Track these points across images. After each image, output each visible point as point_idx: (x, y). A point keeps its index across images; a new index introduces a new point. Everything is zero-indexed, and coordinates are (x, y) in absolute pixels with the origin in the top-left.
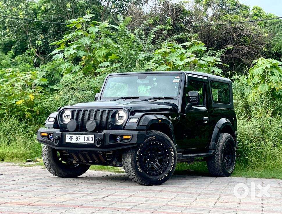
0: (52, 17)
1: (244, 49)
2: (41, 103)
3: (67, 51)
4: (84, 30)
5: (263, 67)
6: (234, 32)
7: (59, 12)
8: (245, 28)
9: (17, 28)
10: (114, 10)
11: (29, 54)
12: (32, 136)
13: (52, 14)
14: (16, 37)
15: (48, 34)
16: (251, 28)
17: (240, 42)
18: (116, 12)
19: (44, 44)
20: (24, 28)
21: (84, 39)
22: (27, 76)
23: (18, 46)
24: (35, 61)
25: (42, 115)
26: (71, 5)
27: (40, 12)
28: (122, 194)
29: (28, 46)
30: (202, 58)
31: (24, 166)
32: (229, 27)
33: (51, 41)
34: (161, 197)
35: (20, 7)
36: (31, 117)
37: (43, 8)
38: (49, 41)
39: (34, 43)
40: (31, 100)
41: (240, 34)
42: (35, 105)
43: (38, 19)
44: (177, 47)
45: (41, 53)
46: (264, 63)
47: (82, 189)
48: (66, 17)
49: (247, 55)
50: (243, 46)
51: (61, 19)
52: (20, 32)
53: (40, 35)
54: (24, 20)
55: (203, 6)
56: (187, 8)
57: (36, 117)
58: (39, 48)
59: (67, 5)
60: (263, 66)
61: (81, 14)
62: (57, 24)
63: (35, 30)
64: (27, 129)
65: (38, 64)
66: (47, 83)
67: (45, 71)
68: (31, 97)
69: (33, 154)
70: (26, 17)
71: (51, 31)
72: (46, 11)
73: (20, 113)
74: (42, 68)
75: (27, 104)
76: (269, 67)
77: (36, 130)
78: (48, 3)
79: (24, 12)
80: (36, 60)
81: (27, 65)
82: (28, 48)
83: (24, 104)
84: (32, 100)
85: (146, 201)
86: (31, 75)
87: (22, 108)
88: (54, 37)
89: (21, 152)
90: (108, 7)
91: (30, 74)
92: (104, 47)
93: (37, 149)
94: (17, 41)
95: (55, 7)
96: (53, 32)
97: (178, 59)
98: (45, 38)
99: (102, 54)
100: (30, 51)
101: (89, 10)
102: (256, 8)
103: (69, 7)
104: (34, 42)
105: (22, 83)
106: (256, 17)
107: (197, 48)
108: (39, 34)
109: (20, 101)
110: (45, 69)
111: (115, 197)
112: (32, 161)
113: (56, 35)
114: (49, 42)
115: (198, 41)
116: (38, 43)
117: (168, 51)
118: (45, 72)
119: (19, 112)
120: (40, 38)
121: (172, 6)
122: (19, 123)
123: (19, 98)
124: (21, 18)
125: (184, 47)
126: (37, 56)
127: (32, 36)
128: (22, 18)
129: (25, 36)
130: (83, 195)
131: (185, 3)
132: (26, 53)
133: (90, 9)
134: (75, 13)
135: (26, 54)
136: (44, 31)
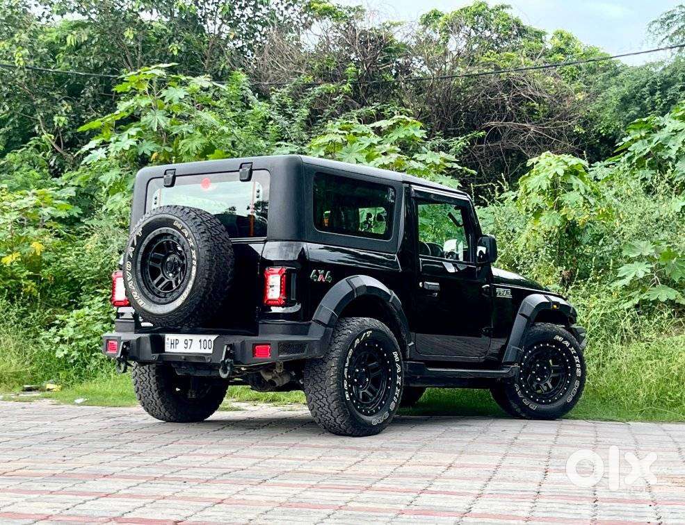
0: (93, 61)
1: (527, 130)
2: (57, 259)
3: (115, 143)
4: (154, 95)
5: (548, 174)
6: (506, 91)
7: (107, 50)
8: (530, 83)
9: (11, 87)
10: (234, 44)
11: (37, 147)
12: (37, 335)
13: (91, 55)
14: (8, 109)
15: (82, 100)
16: (546, 82)
17: (519, 114)
18: (239, 48)
19: (73, 123)
20: (26, 88)
21: (154, 115)
22: (26, 199)
23: (14, 128)
24: (52, 163)
25: (59, 288)
26: (136, 33)
27: (63, 51)
28: (207, 453)
29: (36, 128)
30: (416, 155)
31: (14, 399)
32: (493, 80)
33: (89, 117)
34: (289, 457)
35: (17, 40)
36: (36, 291)
37: (71, 40)
38: (83, 117)
39: (48, 120)
40: (35, 253)
41: (520, 95)
42: (44, 264)
43: (59, 67)
44: (360, 132)
45: (67, 145)
46: (551, 165)
47: (127, 443)
48: (124, 60)
49: (533, 144)
50: (525, 122)
51: (112, 66)
52: (17, 97)
53: (64, 102)
54: (26, 70)
55: (438, 31)
56: (398, 38)
57: (48, 290)
58: (62, 132)
59: (126, 34)
60: (547, 171)
61: (157, 54)
62: (101, 78)
63: (52, 91)
64: (26, 318)
65: (60, 169)
66: (78, 214)
67: (73, 186)
68: (37, 247)
69: (39, 375)
70: (32, 62)
71: (88, 92)
72: (78, 47)
73: (11, 283)
74: (67, 179)
75: (26, 262)
76: (561, 173)
77: (46, 319)
78: (82, 29)
79: (26, 51)
80: (54, 160)
81: (31, 172)
82: (35, 132)
83: (18, 262)
84: (39, 254)
85: (254, 465)
86: (35, 197)
87: (14, 270)
88: (97, 107)
89: (12, 369)
90: (219, 36)
91: (34, 194)
92: (199, 134)
93: (47, 364)
94: (10, 117)
95: (97, 39)
96: (94, 96)
97: (362, 158)
98: (75, 109)
99: (194, 148)
100: (39, 140)
101: (176, 45)
102: (560, 35)
103: (131, 37)
104: (51, 120)
105: (14, 216)
106: (560, 56)
107: (406, 133)
108: (60, 102)
109: (11, 256)
110: (74, 181)
111: (192, 458)
112: (36, 389)
113: (101, 102)
114: (84, 119)
115: (407, 118)
116: (60, 121)
117: (340, 141)
118: (74, 189)
119: (8, 282)
120: (63, 111)
121: (364, 33)
122: (8, 304)
123: (9, 250)
124: (19, 64)
125: (378, 131)
126: (57, 151)
127: (45, 105)
128: (22, 64)
129: (29, 105)
130: (124, 455)
131: (395, 25)
132: (30, 145)
133: (177, 42)
134: (144, 51)
135: (31, 148)
136: (74, 93)
